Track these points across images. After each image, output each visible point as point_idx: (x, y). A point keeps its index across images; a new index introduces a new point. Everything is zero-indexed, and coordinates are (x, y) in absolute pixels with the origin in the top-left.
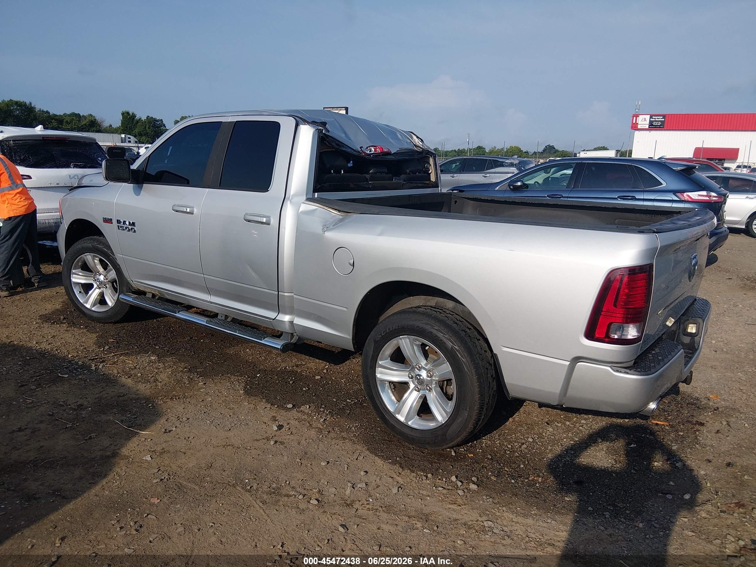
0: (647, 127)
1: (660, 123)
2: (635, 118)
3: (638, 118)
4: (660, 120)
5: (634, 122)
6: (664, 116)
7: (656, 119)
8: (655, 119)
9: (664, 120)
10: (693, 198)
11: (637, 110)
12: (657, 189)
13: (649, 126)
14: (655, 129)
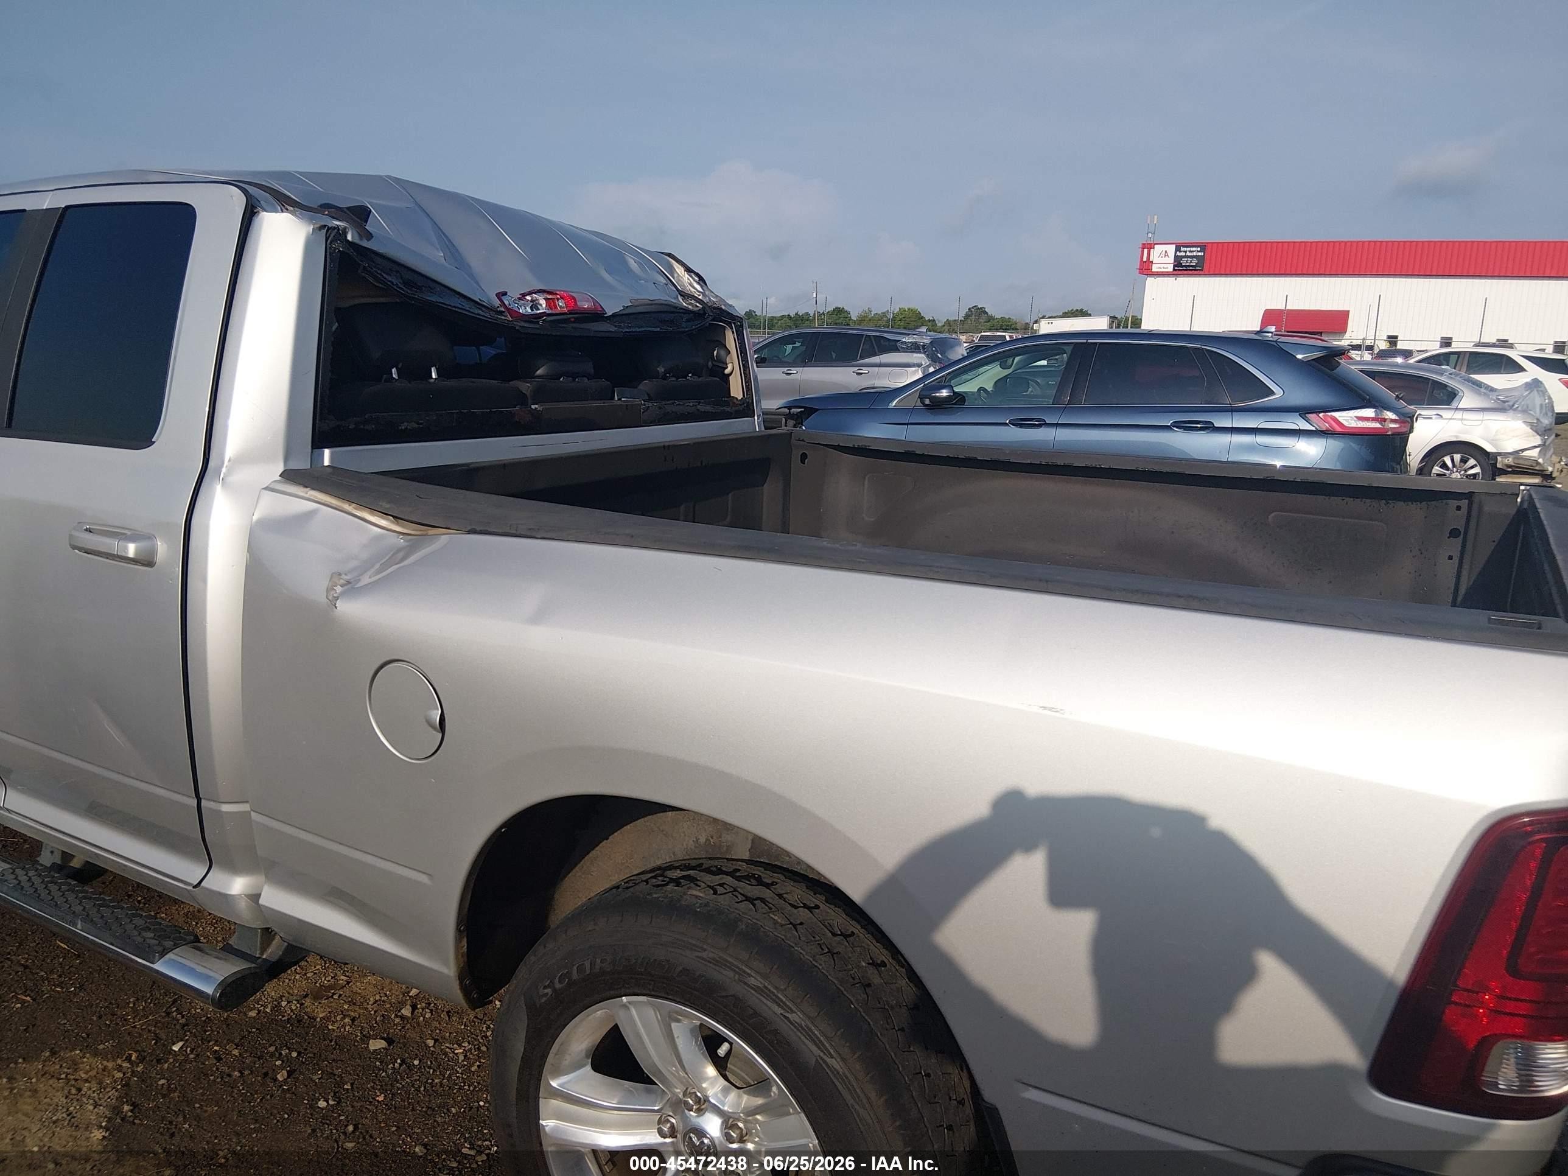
0: (1170, 268)
1: (1194, 262)
2: (1146, 251)
3: (1152, 250)
4: (1195, 254)
5: (1145, 259)
6: (1203, 247)
7: (1188, 254)
8: (1186, 252)
9: (1202, 254)
10: (1346, 424)
11: (1150, 235)
12: (1262, 405)
13: (1175, 266)
14: (1186, 272)
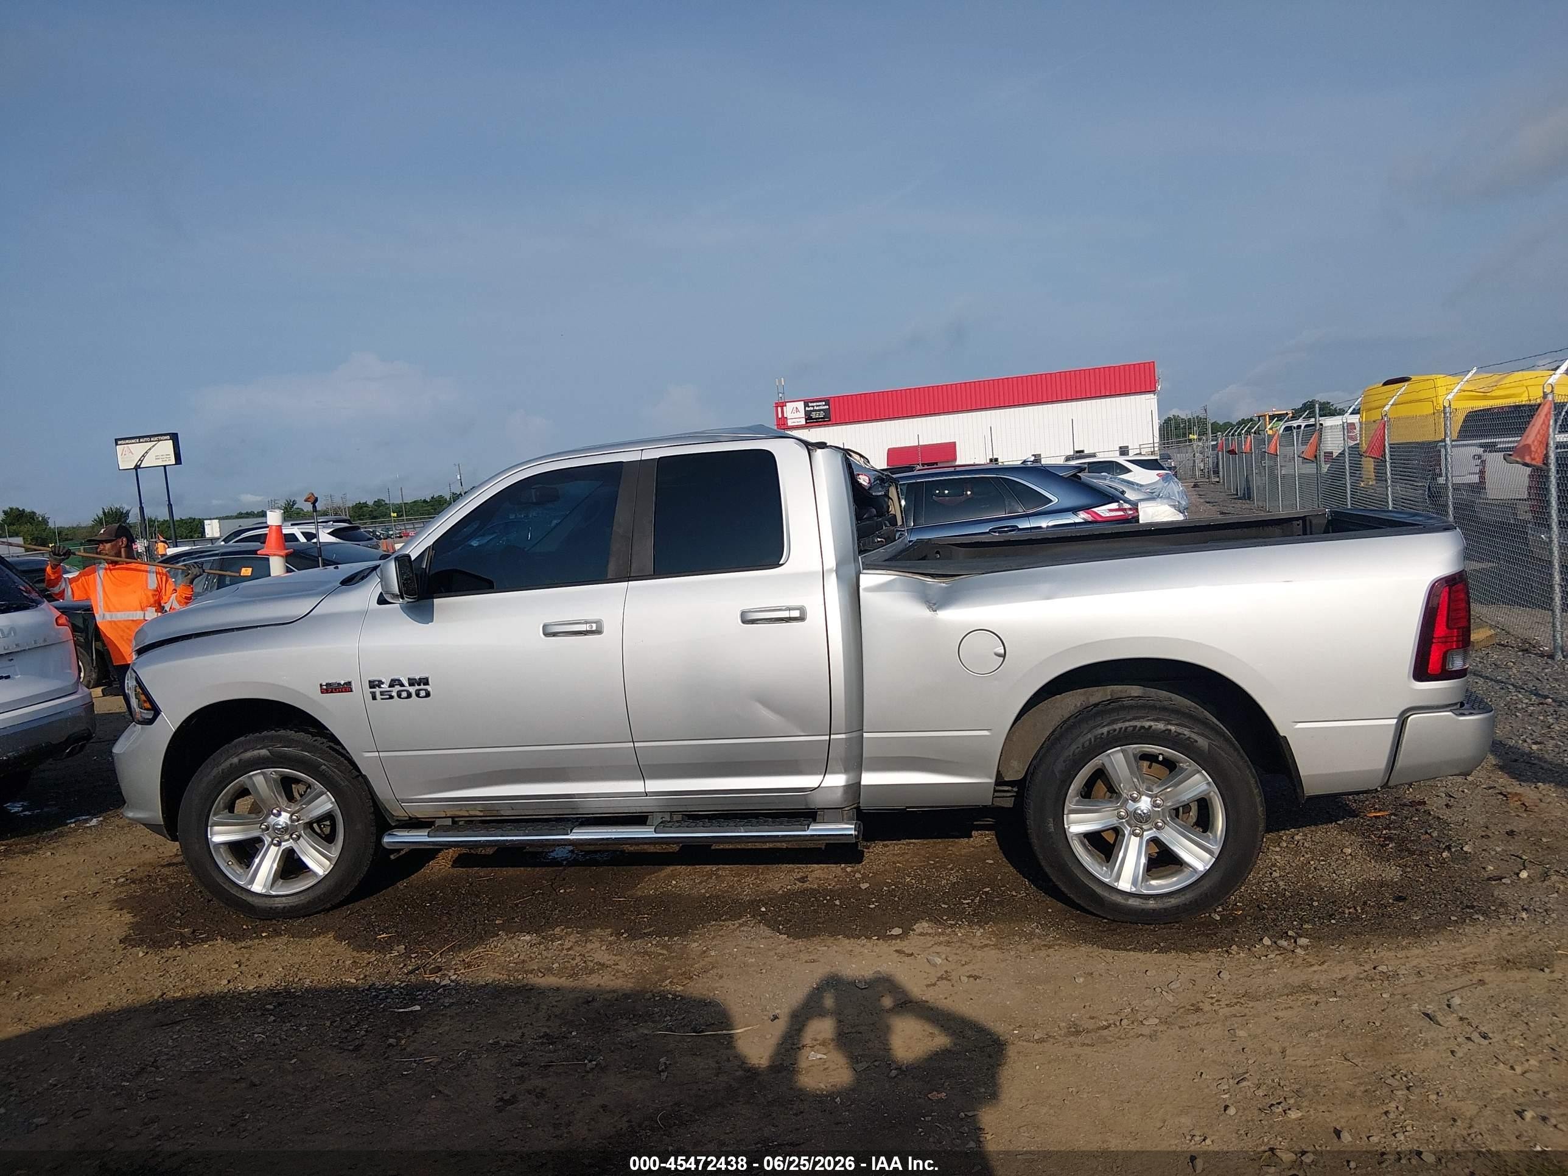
0: (803, 422)
1: (822, 415)
2: (779, 409)
3: (785, 408)
4: (822, 408)
5: (780, 416)
6: (827, 401)
7: (815, 408)
8: (813, 406)
9: (827, 407)
10: (1103, 515)
11: (781, 395)
12: (1044, 510)
13: (806, 420)
14: (817, 424)
